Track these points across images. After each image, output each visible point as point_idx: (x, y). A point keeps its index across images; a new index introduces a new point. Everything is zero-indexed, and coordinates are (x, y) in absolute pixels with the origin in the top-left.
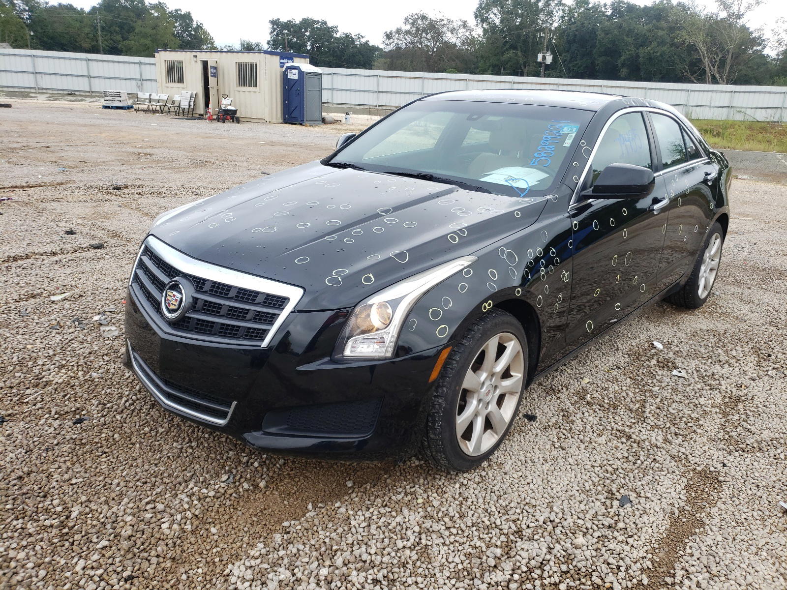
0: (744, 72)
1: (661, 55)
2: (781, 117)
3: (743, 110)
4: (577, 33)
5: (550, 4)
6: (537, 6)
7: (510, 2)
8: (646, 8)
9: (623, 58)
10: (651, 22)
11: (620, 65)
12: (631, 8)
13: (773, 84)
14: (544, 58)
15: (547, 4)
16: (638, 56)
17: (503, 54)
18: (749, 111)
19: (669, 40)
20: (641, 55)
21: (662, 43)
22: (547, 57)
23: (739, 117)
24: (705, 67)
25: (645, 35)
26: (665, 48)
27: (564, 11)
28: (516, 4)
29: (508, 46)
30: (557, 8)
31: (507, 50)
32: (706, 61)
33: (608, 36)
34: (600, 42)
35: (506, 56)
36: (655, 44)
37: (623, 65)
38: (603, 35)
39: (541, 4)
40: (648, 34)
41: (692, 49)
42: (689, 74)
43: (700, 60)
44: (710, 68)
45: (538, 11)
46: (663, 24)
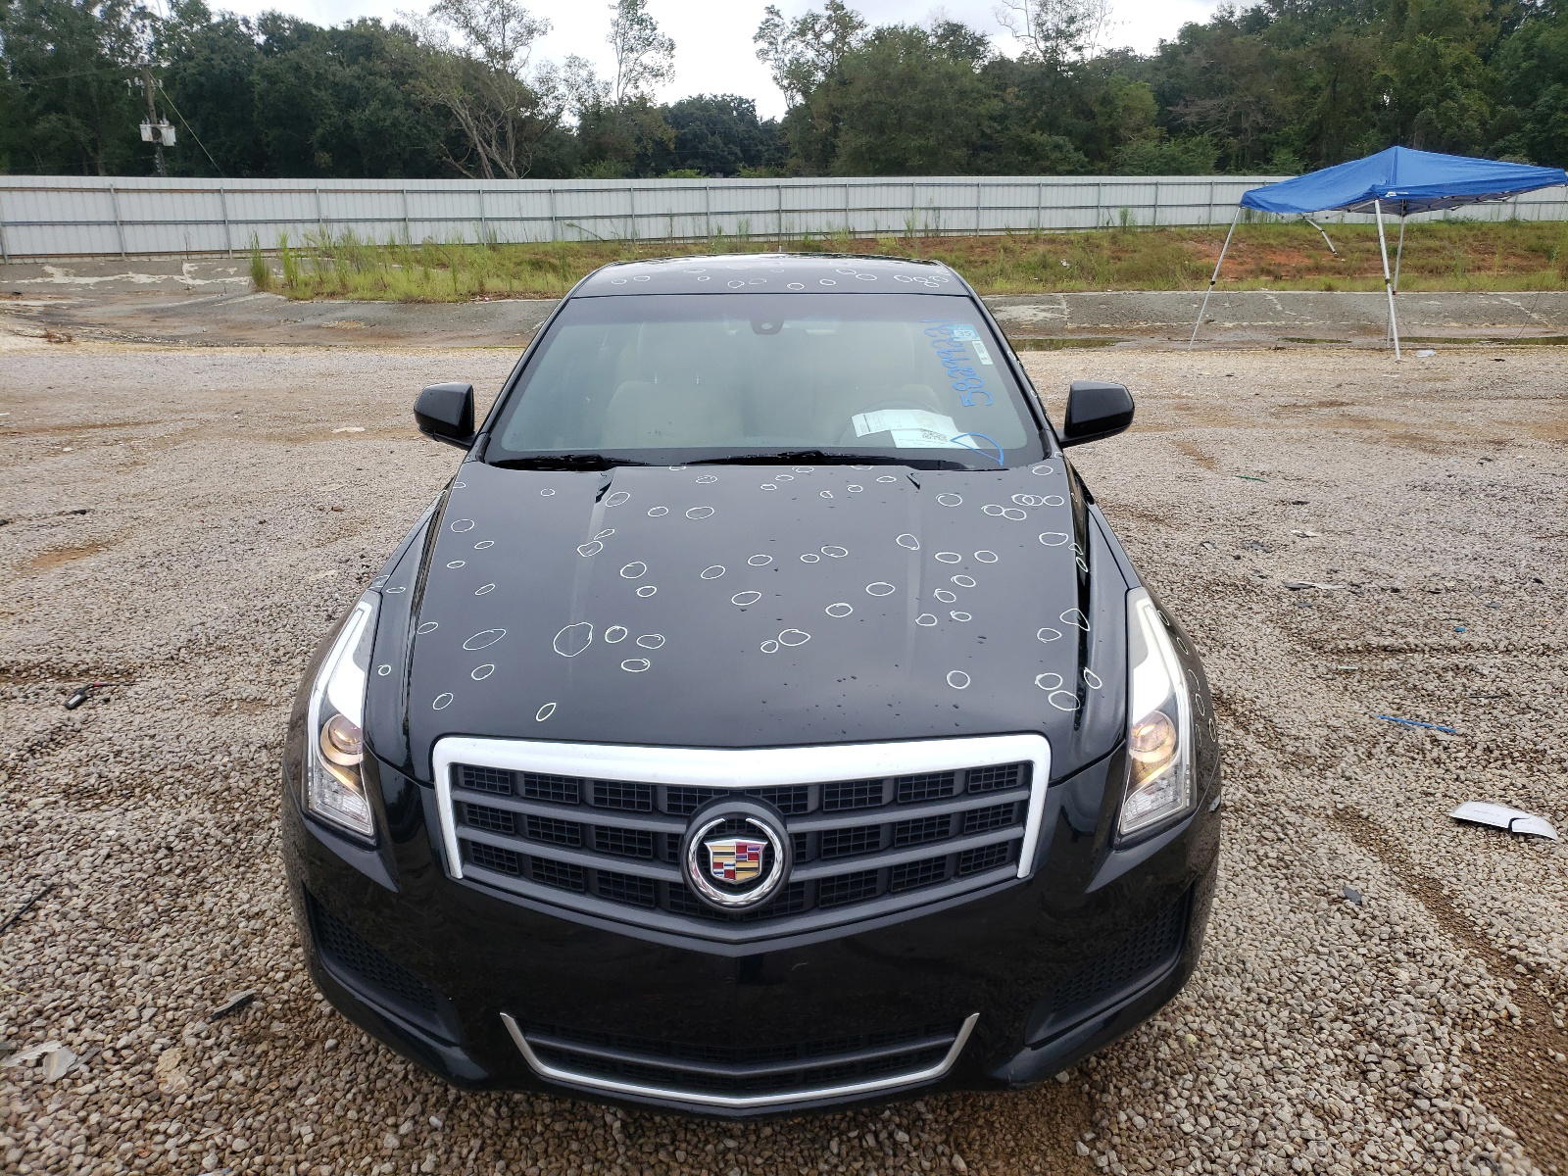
0: (540, 154)
1: (394, 125)
2: (634, 232)
3: (575, 222)
4: (203, 79)
5: (120, 14)
6: (88, 16)
7: (16, 5)
8: (334, 30)
9: (320, 131)
10: (355, 61)
11: (316, 146)
12: (304, 32)
13: (590, 175)
14: (157, 133)
15: (111, 13)
16: (348, 126)
17: (31, 121)
18: (585, 224)
19: (400, 97)
20: (356, 125)
21: (388, 102)
22: (163, 131)
23: (572, 236)
24: (476, 145)
25: (351, 86)
26: (396, 112)
27: (156, 31)
28: (34, 11)
29: (39, 105)
30: (139, 23)
31: (40, 113)
32: (476, 137)
33: (277, 87)
34: (261, 97)
35: (42, 126)
36: (374, 104)
37: (324, 145)
38: (264, 84)
39: (97, 12)
40: (356, 83)
41: (444, 112)
42: (451, 160)
43: (462, 134)
44: (483, 147)
45: (91, 28)
46: (380, 66)
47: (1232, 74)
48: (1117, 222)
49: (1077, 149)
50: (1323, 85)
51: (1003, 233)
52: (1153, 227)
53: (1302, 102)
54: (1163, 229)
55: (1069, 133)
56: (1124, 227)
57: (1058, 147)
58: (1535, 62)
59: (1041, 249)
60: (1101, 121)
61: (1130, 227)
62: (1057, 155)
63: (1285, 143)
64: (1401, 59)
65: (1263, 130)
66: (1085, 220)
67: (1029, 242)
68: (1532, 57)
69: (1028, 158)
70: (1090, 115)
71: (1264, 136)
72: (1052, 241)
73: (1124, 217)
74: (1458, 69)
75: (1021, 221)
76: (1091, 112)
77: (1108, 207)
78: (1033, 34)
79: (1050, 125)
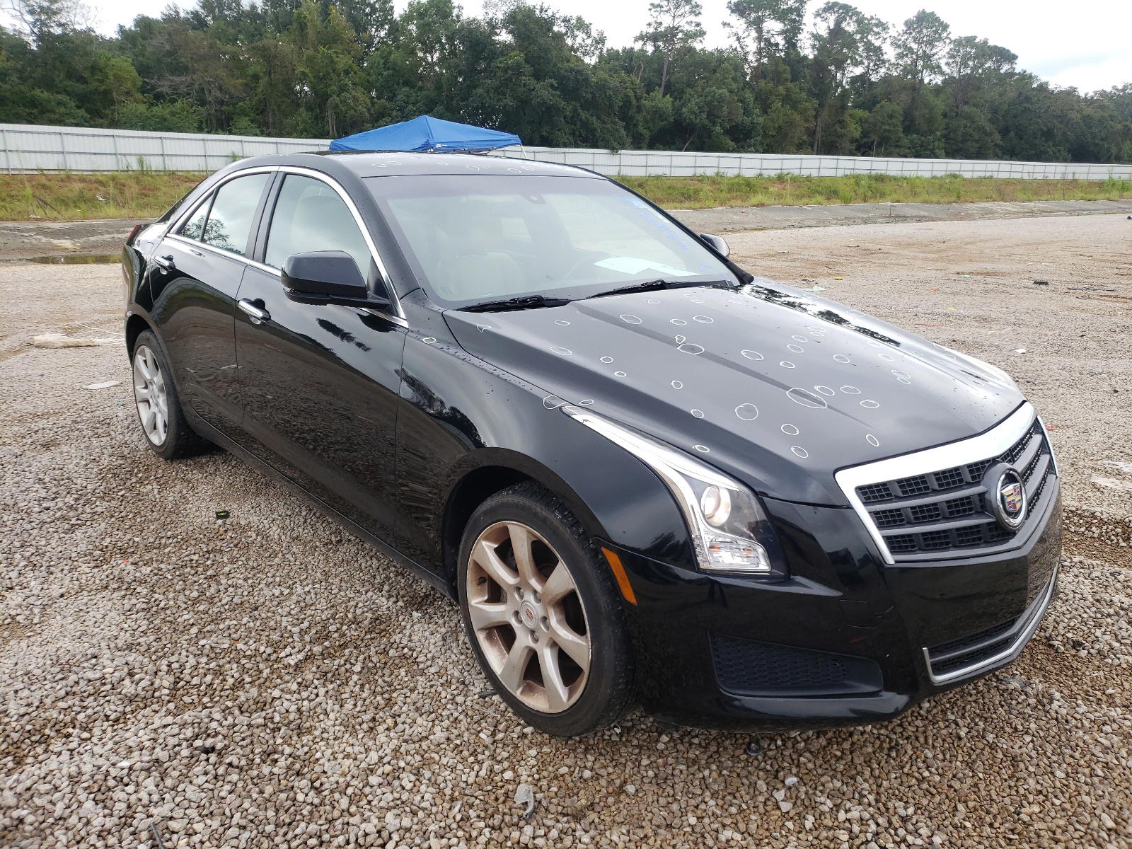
47: (192, 59)
48: (135, 166)
49: (78, 107)
50: (261, 74)
51: (36, 173)
52: (164, 171)
53: (247, 85)
54: (172, 173)
55: (68, 93)
56: (142, 170)
57: (60, 103)
58: (391, 72)
59: (78, 186)
60: (94, 85)
61: (147, 171)
62: (62, 110)
63: (244, 113)
64: (310, 60)
65: (222, 103)
66: (107, 164)
67: (62, 180)
68: (388, 69)
69: (35, 111)
70: (82, 80)
71: (224, 108)
72: (82, 180)
73: (141, 162)
74: (347, 72)
75: (50, 163)
76: (82, 77)
77: (125, 155)
78: (17, 8)
79: (49, 85)
